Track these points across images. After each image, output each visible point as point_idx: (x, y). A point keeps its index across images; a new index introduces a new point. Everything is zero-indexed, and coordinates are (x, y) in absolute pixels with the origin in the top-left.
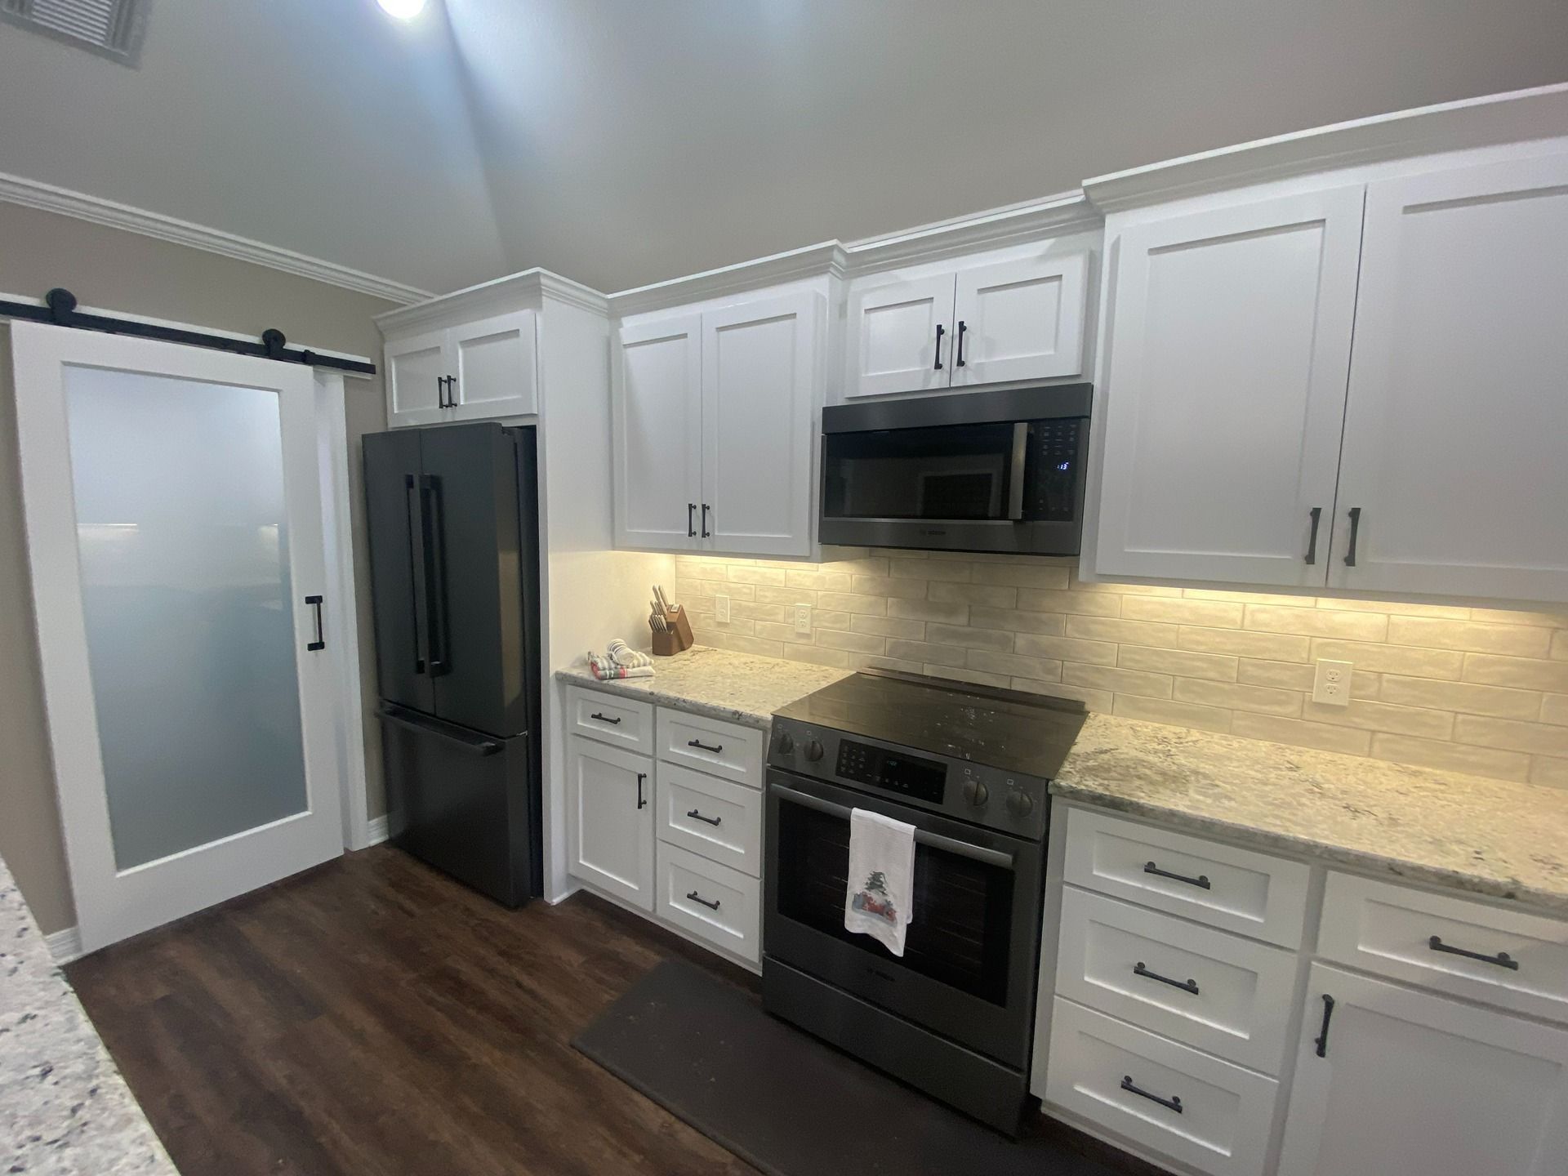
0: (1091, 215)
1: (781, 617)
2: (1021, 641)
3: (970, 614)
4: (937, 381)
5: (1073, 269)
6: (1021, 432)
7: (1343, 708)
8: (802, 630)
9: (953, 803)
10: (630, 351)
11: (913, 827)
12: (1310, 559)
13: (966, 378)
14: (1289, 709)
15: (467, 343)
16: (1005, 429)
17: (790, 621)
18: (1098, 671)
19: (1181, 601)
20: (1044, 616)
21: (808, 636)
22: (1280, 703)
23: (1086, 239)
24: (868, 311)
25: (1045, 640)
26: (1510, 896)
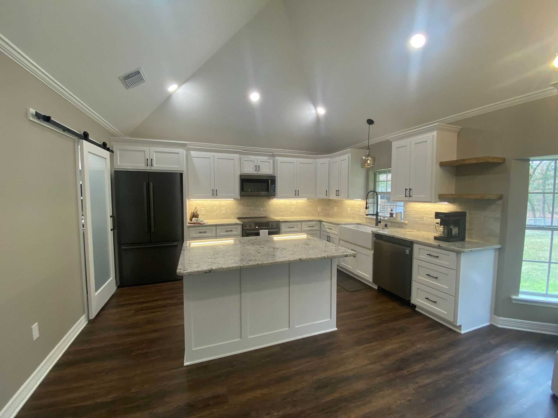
0: (273, 156)
1: (218, 211)
2: (261, 209)
3: (254, 206)
4: (256, 172)
5: (271, 161)
6: (270, 181)
7: (294, 212)
8: (223, 213)
9: (270, 227)
10: (193, 158)
11: (268, 230)
12: (296, 195)
13: (259, 173)
14: (290, 213)
15: (156, 152)
16: (268, 180)
17: (220, 212)
18: (271, 212)
19: (279, 202)
20: (264, 205)
21: (225, 214)
22: (289, 212)
23: (272, 158)
24: (244, 161)
25: (265, 209)
26: (313, 221)
